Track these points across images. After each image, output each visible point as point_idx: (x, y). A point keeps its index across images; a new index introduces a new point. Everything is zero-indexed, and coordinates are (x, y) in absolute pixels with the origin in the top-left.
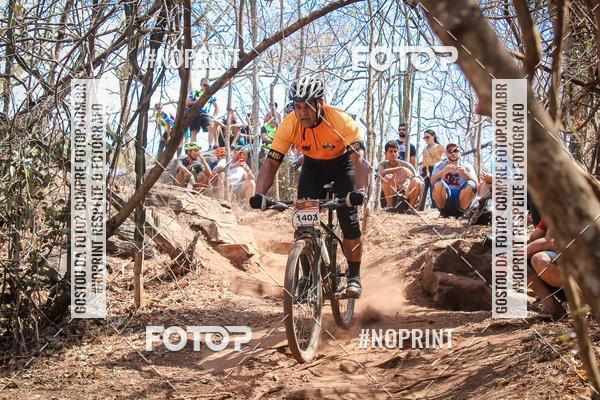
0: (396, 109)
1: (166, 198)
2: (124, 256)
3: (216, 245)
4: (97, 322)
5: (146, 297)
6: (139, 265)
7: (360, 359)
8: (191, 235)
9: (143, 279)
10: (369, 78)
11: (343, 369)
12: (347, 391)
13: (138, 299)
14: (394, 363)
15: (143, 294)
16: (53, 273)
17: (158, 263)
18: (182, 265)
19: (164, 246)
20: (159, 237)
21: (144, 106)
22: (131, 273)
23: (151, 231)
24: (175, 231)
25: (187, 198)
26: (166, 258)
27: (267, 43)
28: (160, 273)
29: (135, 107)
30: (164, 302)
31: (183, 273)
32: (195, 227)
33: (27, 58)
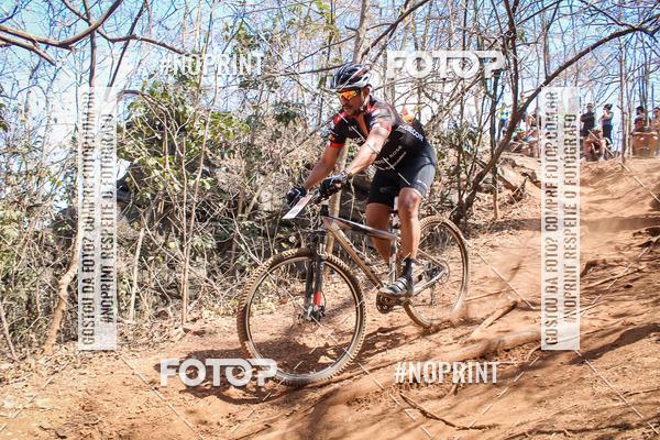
0: (638, 98)
1: (507, 160)
2: (486, 192)
3: (537, 183)
4: (476, 227)
5: (500, 213)
6: (495, 196)
7: (627, 242)
8: (523, 178)
9: (498, 203)
10: (621, 81)
11: (617, 248)
12: (622, 261)
13: (496, 215)
14: (648, 244)
15: (499, 211)
16: (451, 202)
17: (505, 194)
18: (518, 196)
19: (508, 186)
20: (505, 181)
21: (493, 111)
22: (492, 201)
23: (501, 178)
24: (513, 176)
25: (518, 159)
26: (509, 192)
27: (561, 69)
28: (506, 200)
29: (488, 111)
30: (510, 215)
31: (519, 200)
32: (525, 174)
33: (430, 92)
